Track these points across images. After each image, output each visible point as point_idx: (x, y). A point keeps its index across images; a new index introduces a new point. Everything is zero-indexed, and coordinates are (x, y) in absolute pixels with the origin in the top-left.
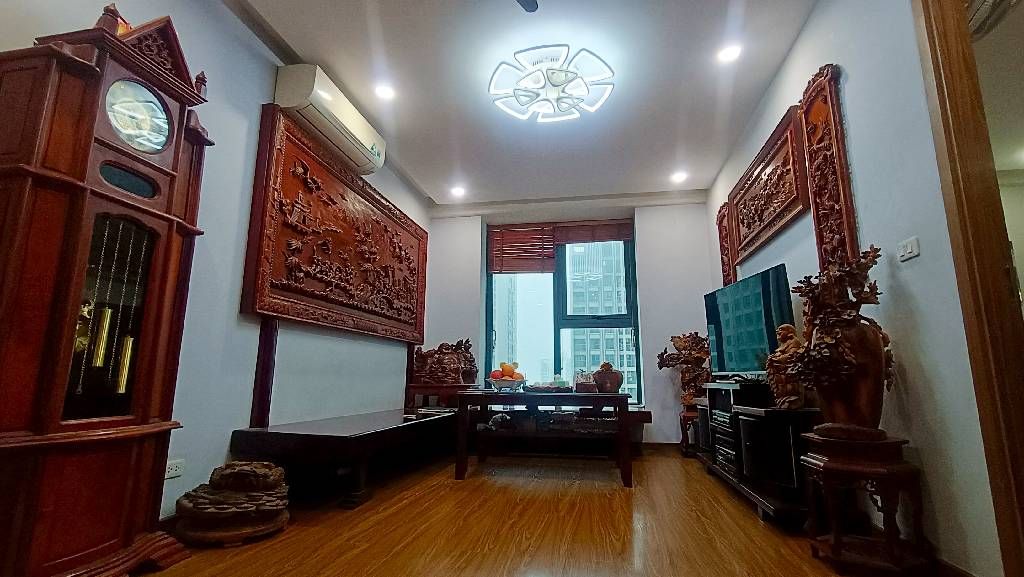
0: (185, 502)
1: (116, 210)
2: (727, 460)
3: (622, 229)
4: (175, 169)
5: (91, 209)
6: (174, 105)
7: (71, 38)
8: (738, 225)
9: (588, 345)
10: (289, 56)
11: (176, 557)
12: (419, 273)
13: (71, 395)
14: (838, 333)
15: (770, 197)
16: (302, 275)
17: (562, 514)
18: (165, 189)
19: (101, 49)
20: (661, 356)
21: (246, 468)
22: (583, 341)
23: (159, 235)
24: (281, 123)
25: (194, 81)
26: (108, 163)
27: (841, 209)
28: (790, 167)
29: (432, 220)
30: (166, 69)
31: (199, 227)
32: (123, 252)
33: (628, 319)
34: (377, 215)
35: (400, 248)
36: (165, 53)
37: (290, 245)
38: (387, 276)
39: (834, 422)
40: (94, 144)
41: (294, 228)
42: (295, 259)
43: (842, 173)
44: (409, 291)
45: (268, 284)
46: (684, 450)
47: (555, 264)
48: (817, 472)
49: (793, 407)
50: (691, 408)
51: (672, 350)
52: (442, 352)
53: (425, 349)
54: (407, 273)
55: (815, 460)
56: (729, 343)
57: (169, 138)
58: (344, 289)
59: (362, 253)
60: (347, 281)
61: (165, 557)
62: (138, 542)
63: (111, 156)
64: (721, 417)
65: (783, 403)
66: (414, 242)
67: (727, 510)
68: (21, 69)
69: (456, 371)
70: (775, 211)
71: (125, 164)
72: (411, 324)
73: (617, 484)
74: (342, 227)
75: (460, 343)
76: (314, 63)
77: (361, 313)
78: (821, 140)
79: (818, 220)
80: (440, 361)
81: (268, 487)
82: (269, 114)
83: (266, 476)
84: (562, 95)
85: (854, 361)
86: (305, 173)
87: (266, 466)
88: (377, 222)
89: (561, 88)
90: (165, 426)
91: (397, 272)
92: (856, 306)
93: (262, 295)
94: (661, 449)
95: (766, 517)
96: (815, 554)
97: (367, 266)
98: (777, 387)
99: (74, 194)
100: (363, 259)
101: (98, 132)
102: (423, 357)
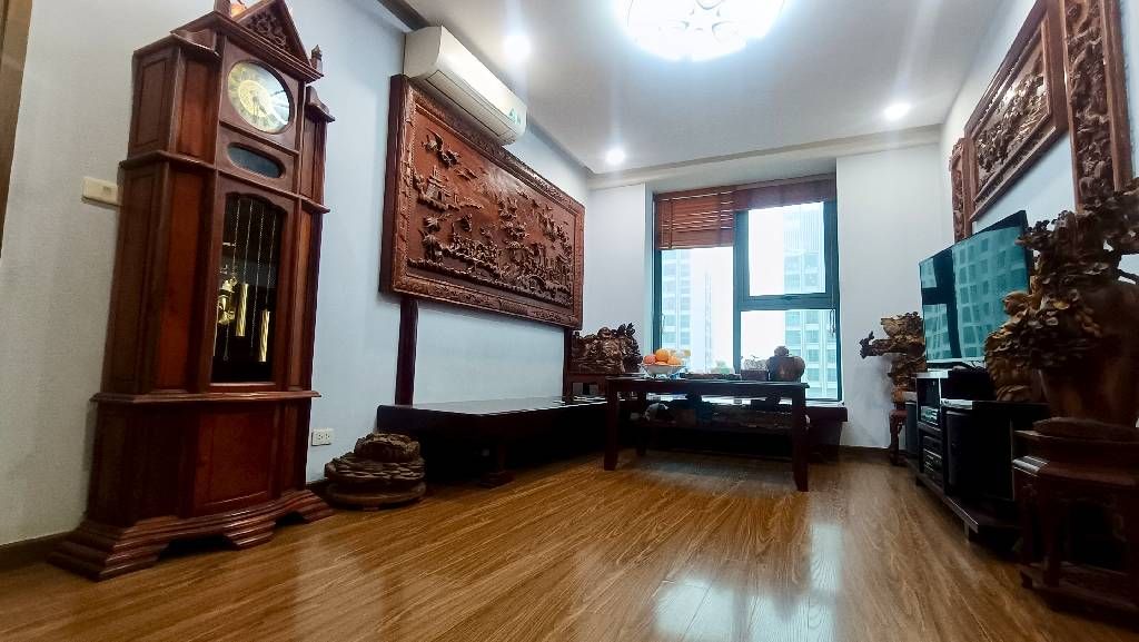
0: (332, 468)
1: (243, 190)
2: (934, 466)
3: (820, 186)
4: (297, 147)
5: (221, 190)
6: (293, 84)
7: (194, 27)
8: (976, 166)
9: (803, 336)
10: (415, 21)
11: (321, 514)
12: (573, 251)
13: (218, 360)
14: (1074, 295)
15: (1016, 122)
16: (440, 253)
17: (707, 511)
18: (289, 167)
19: (220, 34)
20: (864, 343)
21: (382, 439)
22: (797, 333)
23: (286, 213)
24: (411, 93)
25: (309, 56)
26: (235, 145)
27: (1108, 123)
28: (1043, 74)
29: (591, 192)
30: (282, 47)
31: (326, 205)
32: (255, 231)
33: (829, 299)
34: (525, 189)
35: (552, 224)
36: (279, 31)
37: (426, 223)
38: (537, 253)
39: (1062, 416)
40: (218, 126)
41: (430, 205)
42: (432, 237)
43: (1112, 69)
44: (565, 271)
45: (405, 264)
46: (891, 457)
47: (733, 234)
48: (1030, 479)
49: (1017, 399)
50: (900, 405)
51: (881, 335)
52: (602, 338)
53: (583, 334)
54: (560, 251)
55: (1031, 464)
57: (290, 118)
58: (488, 268)
59: (507, 230)
60: (492, 261)
61: (309, 512)
62: (286, 497)
63: (237, 138)
64: (930, 413)
65: (1005, 395)
66: (569, 218)
68: (154, 63)
69: (617, 358)
70: (1021, 141)
71: (251, 145)
72: (567, 307)
73: (789, 488)
74: (482, 202)
75: (622, 328)
76: (438, 24)
77: (507, 294)
78: (1086, 26)
79: (1078, 146)
80: (599, 347)
81: (405, 459)
82: (398, 85)
83: (400, 448)
84: (717, 20)
85: (1097, 333)
86: (439, 147)
87: (402, 440)
88: (524, 196)
89: (714, 11)
90: (304, 394)
91: (549, 251)
92: (1114, 258)
93: (399, 274)
94: (863, 454)
95: (973, 537)
96: (1027, 583)
97: (515, 243)
98: (998, 373)
99: (204, 175)
100: (508, 236)
101: (223, 115)
102: (582, 342)
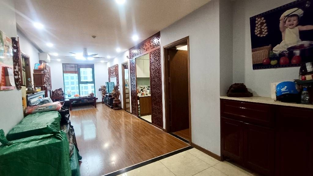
20: (99, 89)
33: (93, 82)
39: (115, 99)
46: (103, 103)
50: (104, 97)
51: (101, 88)
52: (57, 91)
53: (53, 90)
55: (114, 102)
56: (110, 88)
65: (113, 97)
67: (108, 108)
75: (60, 89)
94: (99, 103)
95: (111, 108)
102: (53, 92)
